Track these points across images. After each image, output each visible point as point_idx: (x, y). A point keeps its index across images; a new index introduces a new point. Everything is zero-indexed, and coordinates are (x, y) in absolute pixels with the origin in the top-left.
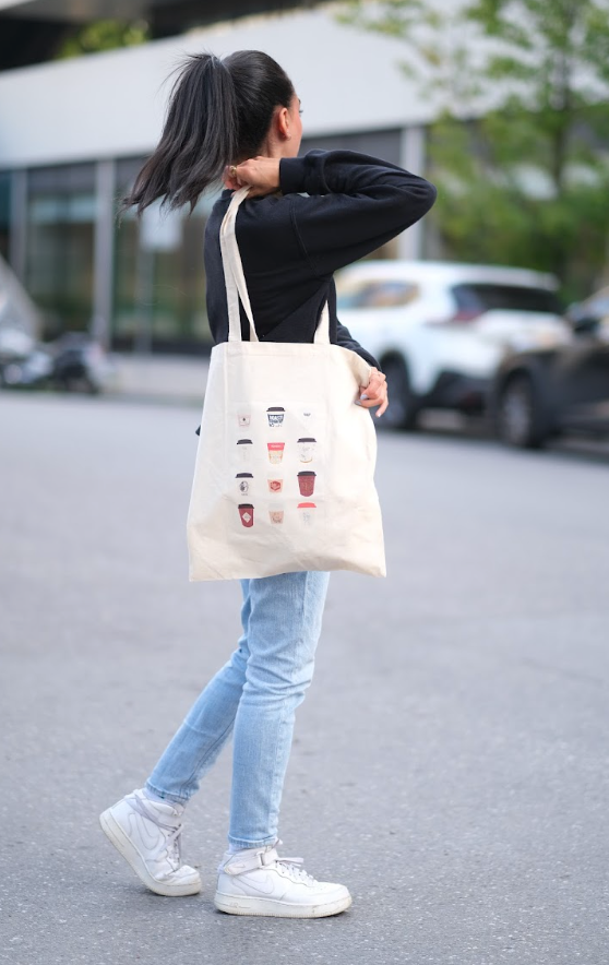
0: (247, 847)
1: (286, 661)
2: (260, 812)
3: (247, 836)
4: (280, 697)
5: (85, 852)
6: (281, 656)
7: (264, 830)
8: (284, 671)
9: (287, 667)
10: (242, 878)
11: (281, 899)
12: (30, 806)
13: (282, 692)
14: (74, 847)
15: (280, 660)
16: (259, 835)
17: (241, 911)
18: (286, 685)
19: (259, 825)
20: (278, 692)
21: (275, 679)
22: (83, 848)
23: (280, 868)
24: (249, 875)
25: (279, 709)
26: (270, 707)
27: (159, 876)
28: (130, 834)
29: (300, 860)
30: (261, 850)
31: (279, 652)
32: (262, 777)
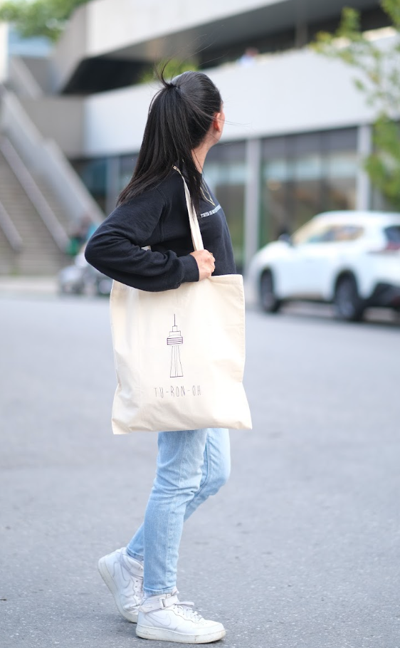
0: (153, 594)
1: (174, 472)
2: (159, 571)
3: (154, 587)
4: (170, 496)
5: (82, 597)
6: (170, 469)
7: (163, 583)
8: (173, 479)
9: (175, 476)
10: (150, 614)
11: (175, 630)
12: (54, 566)
13: (172, 492)
14: (77, 593)
15: (170, 471)
16: (160, 586)
17: (150, 637)
18: (174, 488)
19: (159, 580)
20: (169, 492)
21: (167, 484)
22: (82, 594)
23: (176, 609)
24: (155, 613)
25: (169, 503)
26: (163, 501)
27: (127, 606)
28: (114, 576)
29: (192, 603)
30: (162, 597)
31: (169, 466)
32: (159, 548)
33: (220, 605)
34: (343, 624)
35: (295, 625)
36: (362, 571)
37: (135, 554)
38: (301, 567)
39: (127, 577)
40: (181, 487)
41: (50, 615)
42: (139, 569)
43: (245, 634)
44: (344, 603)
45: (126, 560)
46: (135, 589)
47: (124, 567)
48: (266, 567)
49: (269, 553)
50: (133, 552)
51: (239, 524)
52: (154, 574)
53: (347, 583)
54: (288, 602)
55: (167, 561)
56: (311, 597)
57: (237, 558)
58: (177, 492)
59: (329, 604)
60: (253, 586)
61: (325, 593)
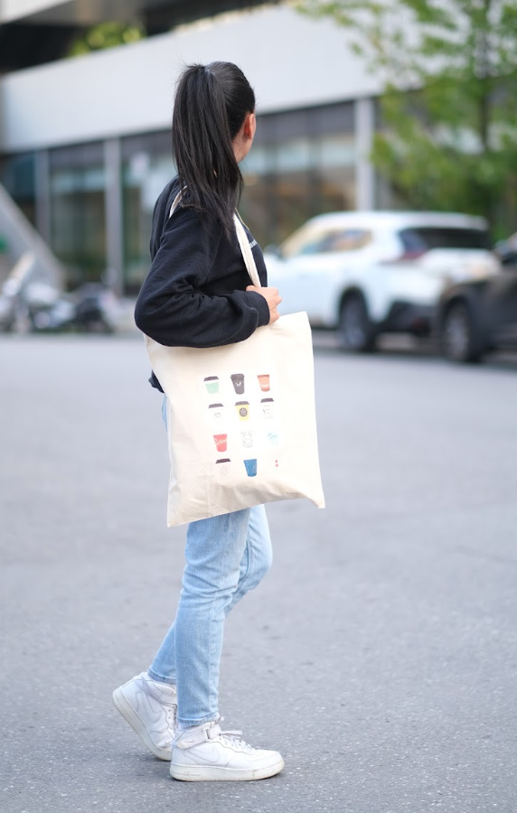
0: (193, 725)
1: (213, 569)
2: (201, 695)
3: (196, 716)
4: (209, 600)
5: (85, 733)
6: (210, 565)
7: (206, 710)
8: (213, 579)
9: (214, 574)
10: (192, 750)
11: (226, 766)
12: (41, 694)
13: (211, 596)
14: (76, 729)
15: (209, 569)
16: (203, 714)
17: (193, 778)
18: (215, 589)
19: (202, 706)
20: (207, 596)
21: (204, 584)
22: (84, 729)
23: (223, 741)
24: (198, 748)
25: (209, 609)
26: (201, 608)
27: (161, 744)
28: (138, 709)
29: (240, 732)
30: (206, 726)
31: (208, 562)
32: (200, 667)
33: (260, 734)
34: (418, 752)
35: (359, 756)
36: (430, 681)
37: (164, 678)
38: (354, 680)
39: (157, 706)
40: (222, 588)
41: (49, 759)
42: (172, 694)
43: (298, 771)
44: (415, 724)
45: (152, 687)
46: (169, 720)
47: (151, 696)
48: (309, 681)
49: (310, 664)
50: (161, 676)
51: (266, 628)
52: (195, 700)
53: (414, 697)
54: (345, 726)
55: (210, 682)
56: (371, 718)
57: (270, 671)
58: (217, 595)
59: (397, 726)
60: (297, 708)
61: (388, 711)
